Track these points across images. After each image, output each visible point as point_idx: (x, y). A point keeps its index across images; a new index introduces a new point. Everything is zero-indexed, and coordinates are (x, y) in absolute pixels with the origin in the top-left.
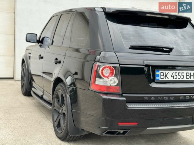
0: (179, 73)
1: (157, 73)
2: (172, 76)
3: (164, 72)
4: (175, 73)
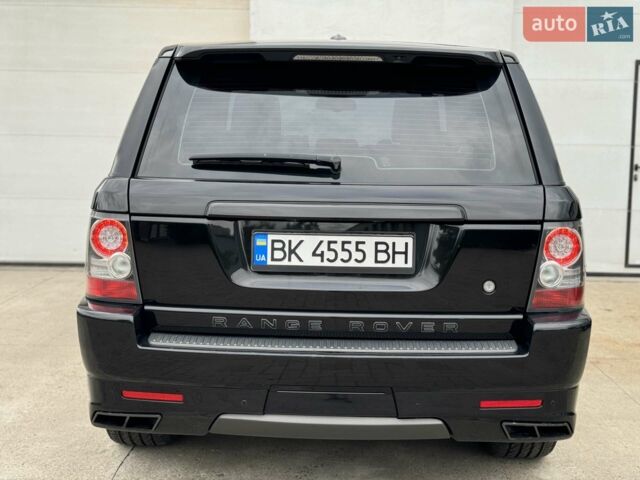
0: (344, 243)
1: (260, 242)
2: (318, 252)
3: (286, 238)
4: (330, 243)
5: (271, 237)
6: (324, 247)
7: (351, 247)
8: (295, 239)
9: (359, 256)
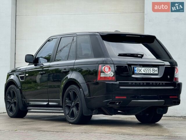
1: (135, 69)
4: (146, 69)
5: (137, 68)
6: (145, 70)
7: (149, 70)
8: (141, 68)
9: (150, 71)
